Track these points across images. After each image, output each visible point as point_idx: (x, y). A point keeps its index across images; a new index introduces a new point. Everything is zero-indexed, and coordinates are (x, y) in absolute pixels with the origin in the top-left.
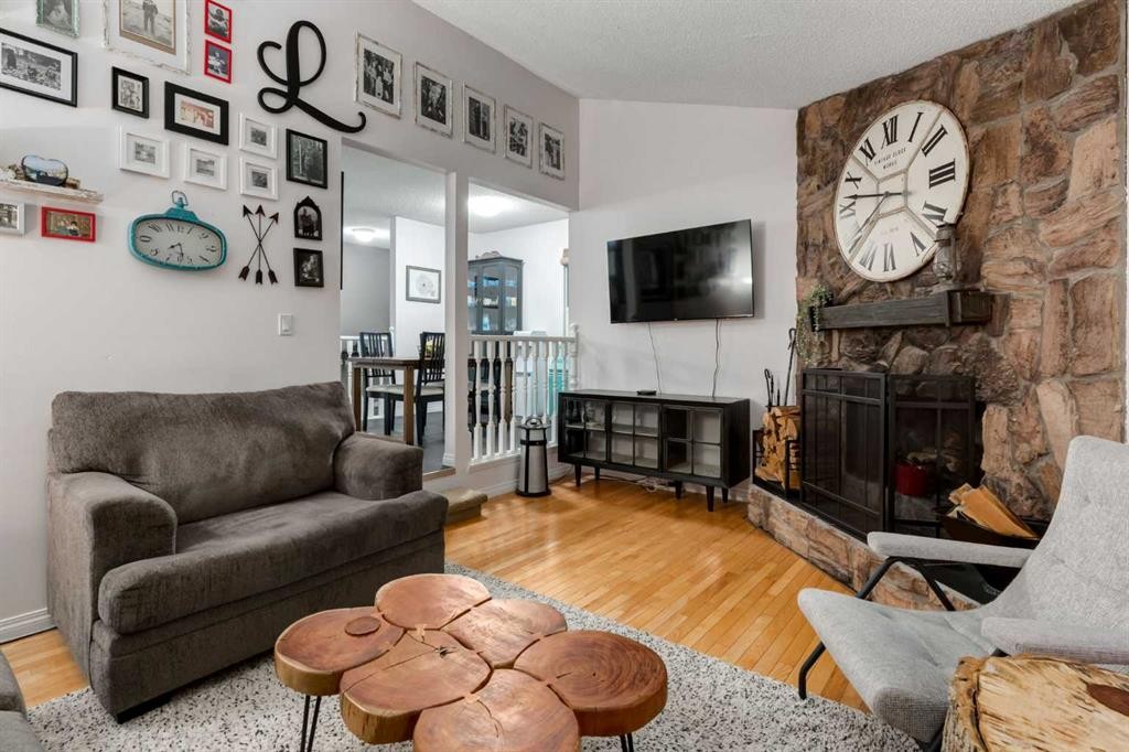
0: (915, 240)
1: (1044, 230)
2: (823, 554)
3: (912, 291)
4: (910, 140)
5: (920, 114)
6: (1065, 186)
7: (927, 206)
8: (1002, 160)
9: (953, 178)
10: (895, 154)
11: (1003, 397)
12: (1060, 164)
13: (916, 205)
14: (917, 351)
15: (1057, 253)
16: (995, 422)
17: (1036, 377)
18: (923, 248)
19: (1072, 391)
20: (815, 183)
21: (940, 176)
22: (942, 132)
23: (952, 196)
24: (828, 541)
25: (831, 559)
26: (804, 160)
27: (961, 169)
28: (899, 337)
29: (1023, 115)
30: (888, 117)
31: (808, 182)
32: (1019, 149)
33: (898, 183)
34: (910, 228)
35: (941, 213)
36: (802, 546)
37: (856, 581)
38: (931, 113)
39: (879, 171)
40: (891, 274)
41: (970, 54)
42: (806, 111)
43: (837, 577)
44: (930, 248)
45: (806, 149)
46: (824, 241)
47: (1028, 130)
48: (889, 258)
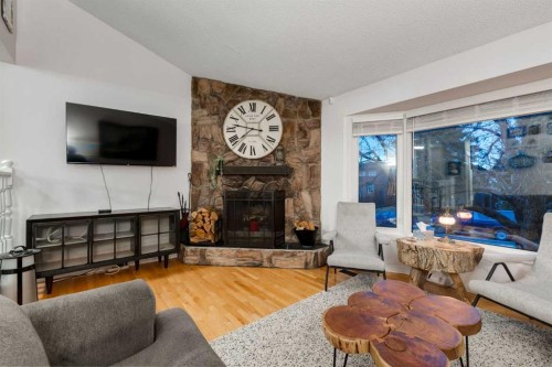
0: (264, 147)
1: (304, 152)
4: (262, 113)
5: (266, 107)
6: (309, 142)
7: (268, 136)
8: (292, 131)
9: (278, 131)
10: (255, 116)
11: (291, 196)
12: (308, 136)
13: (264, 135)
14: (260, 183)
15: (306, 158)
16: (289, 203)
17: (301, 190)
18: (267, 150)
19: (310, 193)
20: (205, 112)
21: (273, 129)
22: (273, 116)
23: (277, 136)
24: (250, 254)
25: (251, 261)
26: (197, 100)
27: (281, 129)
28: (253, 178)
29: (298, 120)
30: (252, 102)
31: (200, 110)
32: (297, 129)
33: (256, 126)
34: (261, 142)
35: (273, 141)
36: (233, 262)
37: (266, 264)
38: (269, 108)
39: (248, 120)
40: (253, 157)
41: (281, 96)
42: (199, 79)
43: (255, 266)
44: (270, 151)
45: (200, 96)
46: (212, 138)
47: (299, 125)
48: (253, 151)
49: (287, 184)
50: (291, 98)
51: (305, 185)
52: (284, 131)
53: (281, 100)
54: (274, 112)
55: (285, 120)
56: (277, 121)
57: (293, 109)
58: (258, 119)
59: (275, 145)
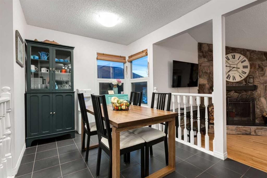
0: (240, 76)
1: (261, 78)
2: (241, 132)
3: (236, 84)
4: (238, 60)
5: (240, 56)
6: (265, 73)
7: (242, 71)
8: (255, 67)
9: (247, 68)
10: (235, 61)
12: (264, 70)
13: (240, 70)
14: (237, 94)
15: (263, 81)
17: (260, 97)
18: (242, 78)
19: (265, 98)
20: (206, 60)
21: (245, 67)
22: (245, 61)
23: (247, 71)
24: (244, 129)
25: (244, 132)
26: (201, 54)
27: (249, 67)
28: (234, 91)
29: (258, 62)
30: (233, 54)
31: (203, 59)
32: (257, 67)
33: (235, 66)
34: (239, 74)
35: (245, 73)
36: (234, 132)
37: (253, 133)
38: (242, 57)
39: (231, 63)
40: (234, 81)
41: (248, 50)
42: (202, 44)
43: (247, 134)
44: (243, 78)
45: (202, 52)
46: (210, 72)
47: (259, 65)
48: (234, 78)
49: (253, 94)
50: (254, 51)
51: (262, 94)
52: (251, 68)
53: (248, 53)
54: (245, 59)
55: (251, 63)
56: (247, 63)
57: (255, 57)
58: (236, 63)
59: (246, 75)
